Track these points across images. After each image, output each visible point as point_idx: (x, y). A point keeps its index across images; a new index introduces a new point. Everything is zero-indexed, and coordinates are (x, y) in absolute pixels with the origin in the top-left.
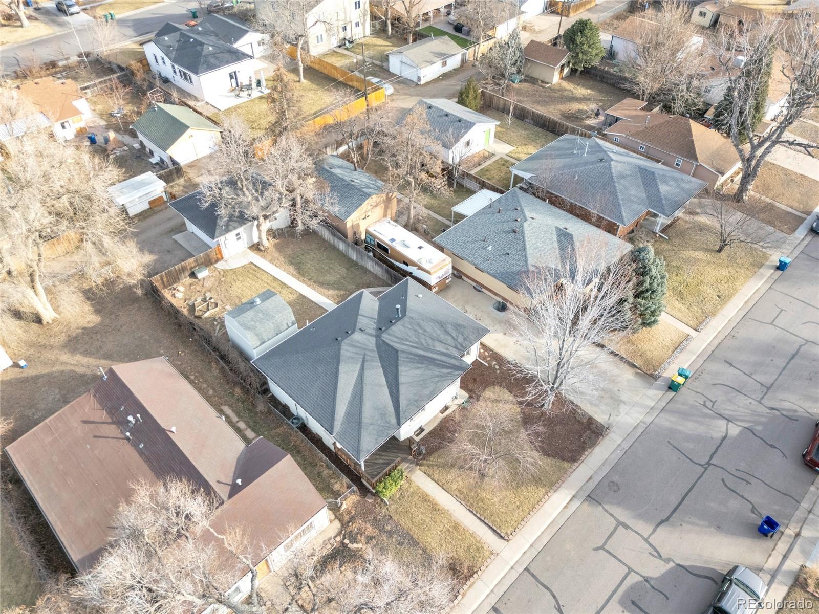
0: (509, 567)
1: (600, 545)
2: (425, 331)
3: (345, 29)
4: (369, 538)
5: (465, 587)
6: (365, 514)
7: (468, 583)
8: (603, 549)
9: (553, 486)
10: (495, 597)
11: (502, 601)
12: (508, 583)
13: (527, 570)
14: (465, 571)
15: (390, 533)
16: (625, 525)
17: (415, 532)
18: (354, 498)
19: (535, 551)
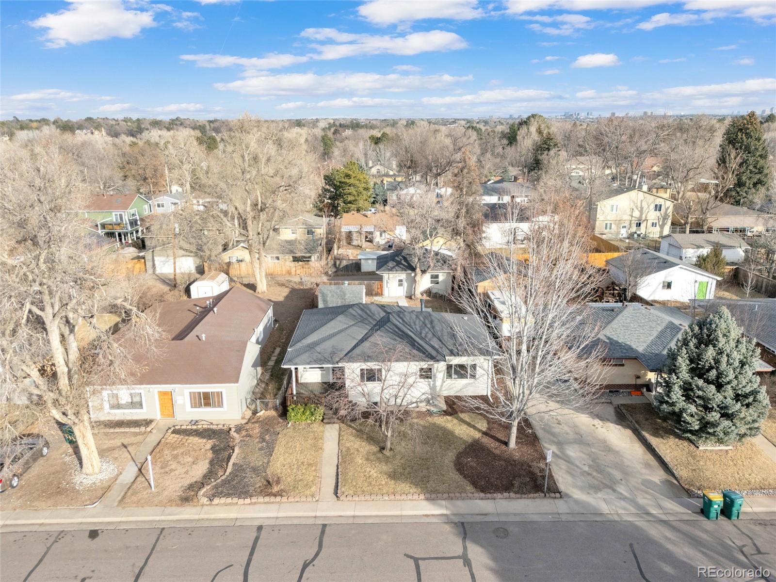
0: (313, 514)
1: (417, 556)
2: (433, 327)
3: (639, 225)
4: (247, 436)
5: (261, 499)
6: (266, 424)
7: (267, 499)
8: (416, 560)
9: (433, 494)
10: (272, 522)
11: (273, 527)
12: (296, 522)
13: (324, 526)
14: (276, 489)
15: (263, 440)
16: (467, 563)
17: (279, 449)
18: (272, 413)
19: (350, 521)
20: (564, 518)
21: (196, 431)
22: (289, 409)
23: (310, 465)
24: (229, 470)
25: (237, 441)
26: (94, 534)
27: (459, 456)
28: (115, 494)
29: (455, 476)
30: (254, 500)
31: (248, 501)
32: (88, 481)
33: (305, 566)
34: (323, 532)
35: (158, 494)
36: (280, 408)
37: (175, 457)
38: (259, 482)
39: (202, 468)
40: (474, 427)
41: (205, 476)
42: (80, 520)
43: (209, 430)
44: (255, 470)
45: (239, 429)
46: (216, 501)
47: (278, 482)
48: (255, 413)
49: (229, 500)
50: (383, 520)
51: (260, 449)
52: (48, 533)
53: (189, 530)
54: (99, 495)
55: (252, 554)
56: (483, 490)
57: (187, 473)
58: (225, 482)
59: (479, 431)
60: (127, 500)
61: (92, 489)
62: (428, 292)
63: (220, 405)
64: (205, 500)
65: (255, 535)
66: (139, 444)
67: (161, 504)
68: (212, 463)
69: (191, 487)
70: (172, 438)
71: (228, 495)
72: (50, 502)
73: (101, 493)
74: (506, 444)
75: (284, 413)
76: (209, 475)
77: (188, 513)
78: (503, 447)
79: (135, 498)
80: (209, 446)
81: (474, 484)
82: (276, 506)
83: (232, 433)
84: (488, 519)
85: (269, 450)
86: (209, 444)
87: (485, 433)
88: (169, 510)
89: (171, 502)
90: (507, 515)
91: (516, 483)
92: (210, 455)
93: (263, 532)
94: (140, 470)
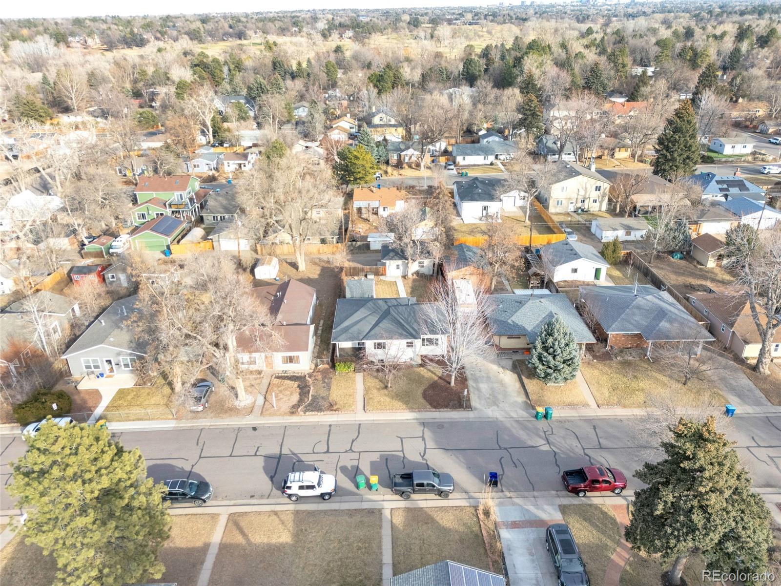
0: (354, 419)
1: (402, 437)
3: (583, 201)
4: (315, 380)
5: (328, 412)
6: (324, 373)
7: (331, 412)
8: (401, 439)
9: (411, 409)
10: (335, 423)
11: (336, 425)
12: (347, 423)
13: (360, 424)
14: (335, 408)
15: (324, 382)
16: (424, 439)
17: (333, 387)
18: (327, 366)
19: (372, 422)
20: (471, 420)
21: (287, 377)
22: (336, 365)
23: (350, 395)
24: (310, 398)
25: (311, 382)
26: (254, 429)
27: (425, 391)
28: (257, 410)
29: (422, 400)
30: (325, 413)
31: (322, 413)
32: (242, 404)
33: (353, 441)
34: (359, 427)
35: (278, 410)
36: (331, 363)
37: (281, 391)
38: (327, 405)
39: (296, 398)
40: (435, 374)
41: (299, 402)
42: (245, 423)
43: (294, 376)
44: (323, 398)
45: (310, 376)
46: (307, 413)
47: (336, 404)
48: (316, 365)
49: (313, 413)
50: (387, 422)
51: (324, 387)
52: (233, 428)
53: (298, 427)
54: (250, 410)
55: (329, 436)
56: (435, 407)
57: (289, 400)
58: (309, 405)
59: (437, 376)
60: (264, 413)
61: (245, 408)
62: (417, 273)
63: (298, 362)
64: (302, 413)
65: (328, 429)
66: (259, 384)
67: (280, 415)
68: (300, 394)
69: (293, 407)
70: (276, 381)
71: (312, 411)
72: (228, 415)
73: (251, 410)
74: (449, 383)
75: (333, 366)
76: (301, 401)
77: (295, 419)
78: (448, 385)
79: (268, 412)
80: (296, 385)
81: (431, 404)
82: (336, 416)
83: (307, 378)
84: (436, 421)
85: (328, 387)
86: (296, 384)
87: (440, 378)
88: (285, 418)
89: (285, 414)
90: (444, 419)
91: (451, 404)
92: (298, 391)
93: (332, 427)
94: (265, 398)
